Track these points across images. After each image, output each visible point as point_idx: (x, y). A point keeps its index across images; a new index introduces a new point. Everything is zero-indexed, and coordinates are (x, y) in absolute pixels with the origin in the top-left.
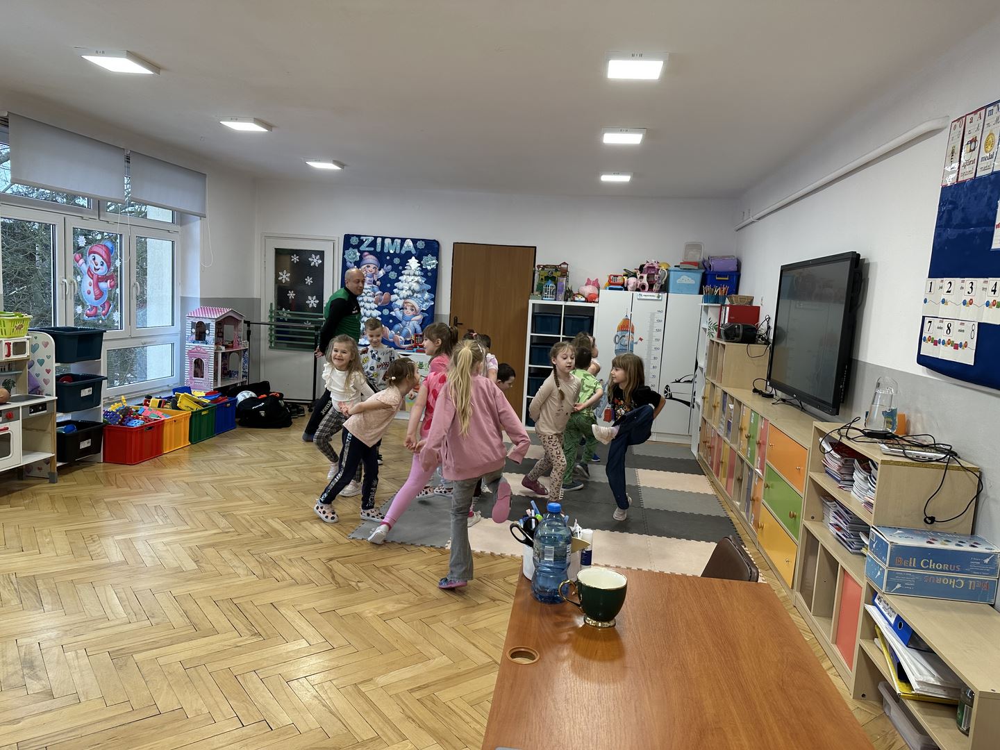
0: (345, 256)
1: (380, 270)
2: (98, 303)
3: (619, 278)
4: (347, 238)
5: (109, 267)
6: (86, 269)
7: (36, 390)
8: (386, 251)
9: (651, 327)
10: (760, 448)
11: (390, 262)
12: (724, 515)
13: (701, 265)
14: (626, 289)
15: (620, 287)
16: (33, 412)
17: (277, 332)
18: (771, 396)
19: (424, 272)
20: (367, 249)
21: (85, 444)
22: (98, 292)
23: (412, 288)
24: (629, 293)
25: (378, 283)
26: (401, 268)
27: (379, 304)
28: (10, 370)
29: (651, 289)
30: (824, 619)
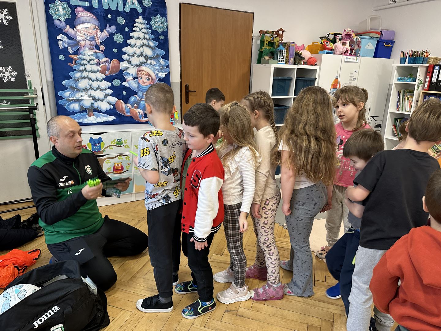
0: (50, 11)
1: (102, 31)
8: (105, 7)
11: (113, 22)
15: (331, 52)
19: (154, 32)
20: (81, 4)
23: (144, 54)
25: (102, 47)
26: (127, 29)
27: (107, 73)
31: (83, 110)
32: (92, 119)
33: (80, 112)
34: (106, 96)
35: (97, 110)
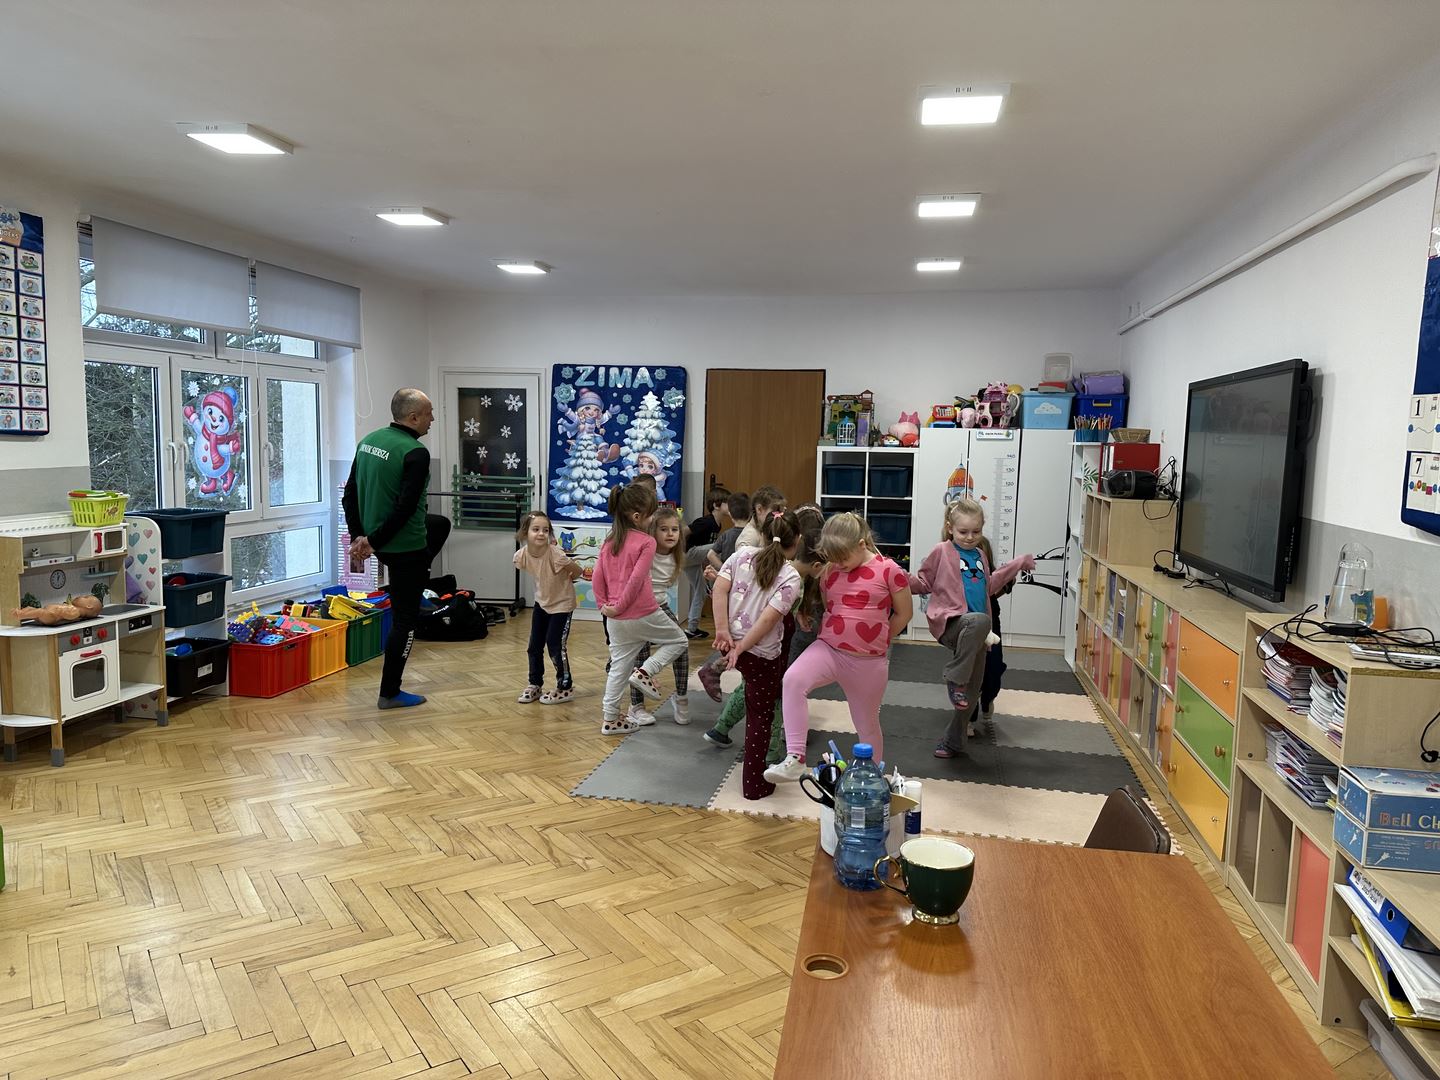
0: (556, 395)
1: (604, 412)
2: (218, 474)
3: (949, 409)
4: (558, 369)
5: (231, 423)
6: (200, 427)
7: (136, 598)
8: (611, 385)
9: (999, 477)
10: (1167, 653)
11: (618, 401)
12: (1118, 754)
13: (1070, 386)
14: (959, 426)
15: (950, 423)
16: (133, 629)
17: (465, 505)
18: (1181, 576)
19: (666, 413)
20: (586, 384)
21: (205, 671)
22: (216, 458)
23: (649, 437)
24: (964, 431)
25: (602, 431)
26: (633, 408)
27: (604, 460)
28: (101, 570)
29: (996, 424)
30: (1273, 906)
31: (573, 503)
32: (581, 514)
33: (569, 505)
34: (599, 487)
35: (588, 504)
